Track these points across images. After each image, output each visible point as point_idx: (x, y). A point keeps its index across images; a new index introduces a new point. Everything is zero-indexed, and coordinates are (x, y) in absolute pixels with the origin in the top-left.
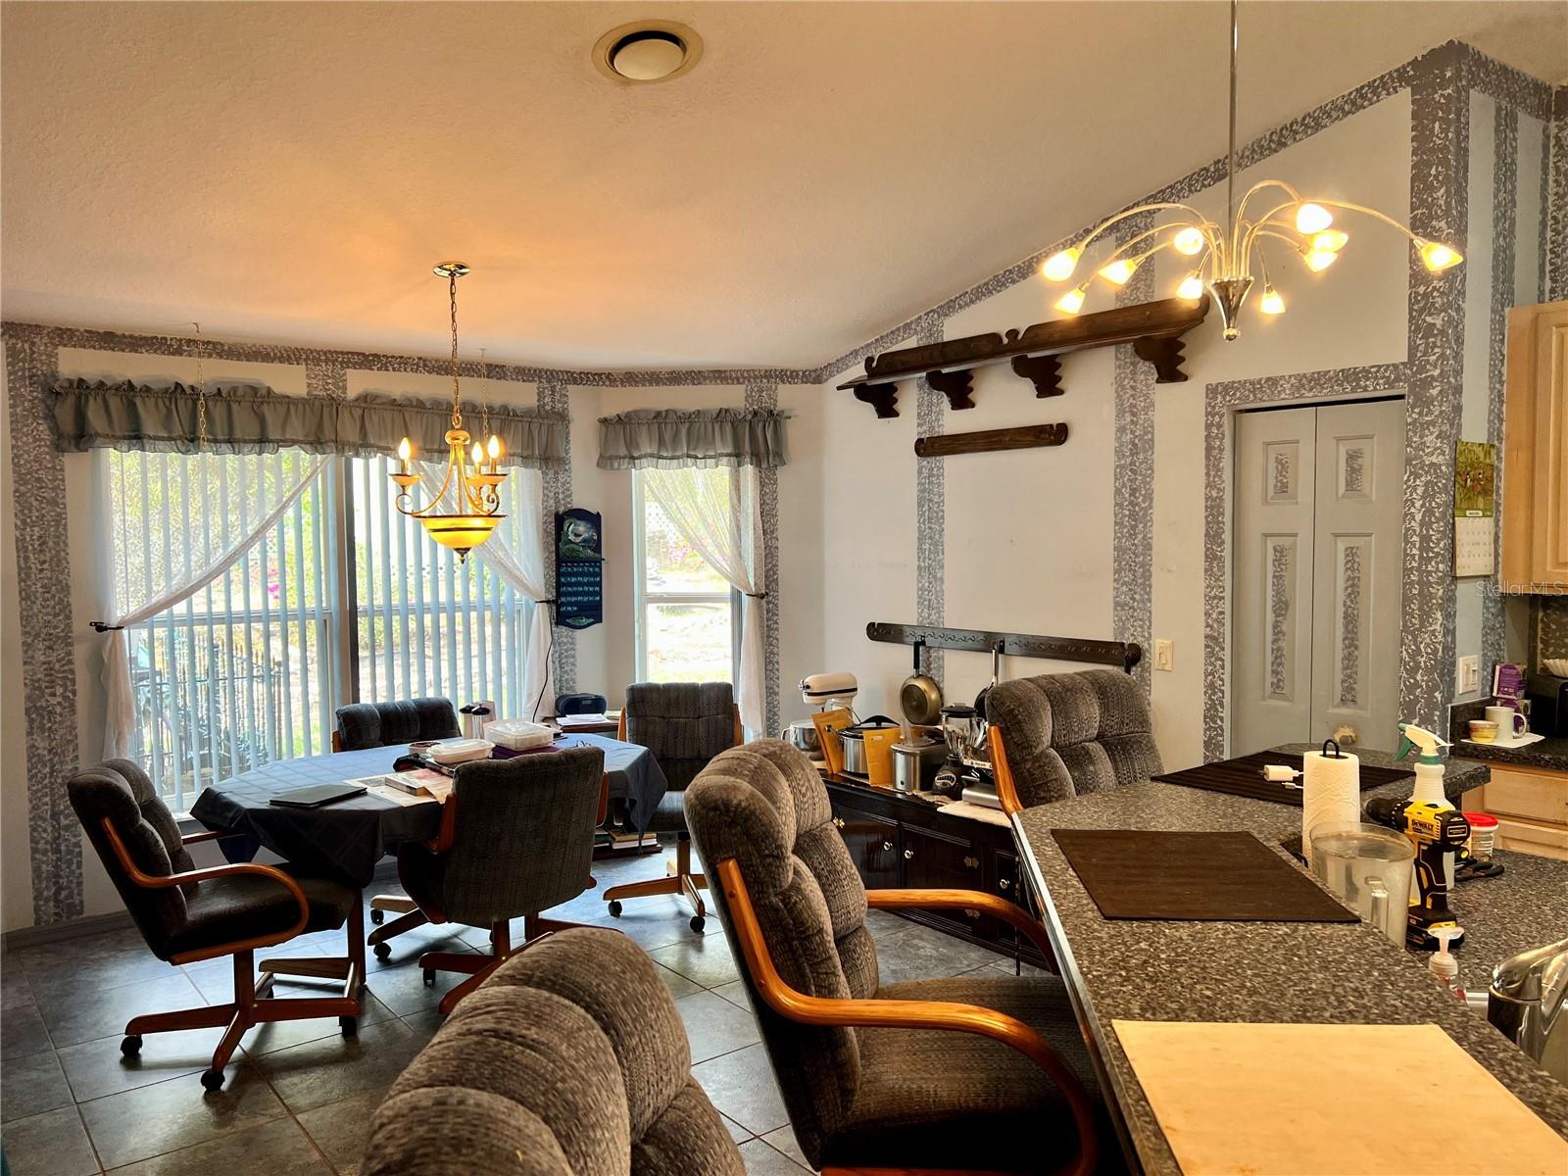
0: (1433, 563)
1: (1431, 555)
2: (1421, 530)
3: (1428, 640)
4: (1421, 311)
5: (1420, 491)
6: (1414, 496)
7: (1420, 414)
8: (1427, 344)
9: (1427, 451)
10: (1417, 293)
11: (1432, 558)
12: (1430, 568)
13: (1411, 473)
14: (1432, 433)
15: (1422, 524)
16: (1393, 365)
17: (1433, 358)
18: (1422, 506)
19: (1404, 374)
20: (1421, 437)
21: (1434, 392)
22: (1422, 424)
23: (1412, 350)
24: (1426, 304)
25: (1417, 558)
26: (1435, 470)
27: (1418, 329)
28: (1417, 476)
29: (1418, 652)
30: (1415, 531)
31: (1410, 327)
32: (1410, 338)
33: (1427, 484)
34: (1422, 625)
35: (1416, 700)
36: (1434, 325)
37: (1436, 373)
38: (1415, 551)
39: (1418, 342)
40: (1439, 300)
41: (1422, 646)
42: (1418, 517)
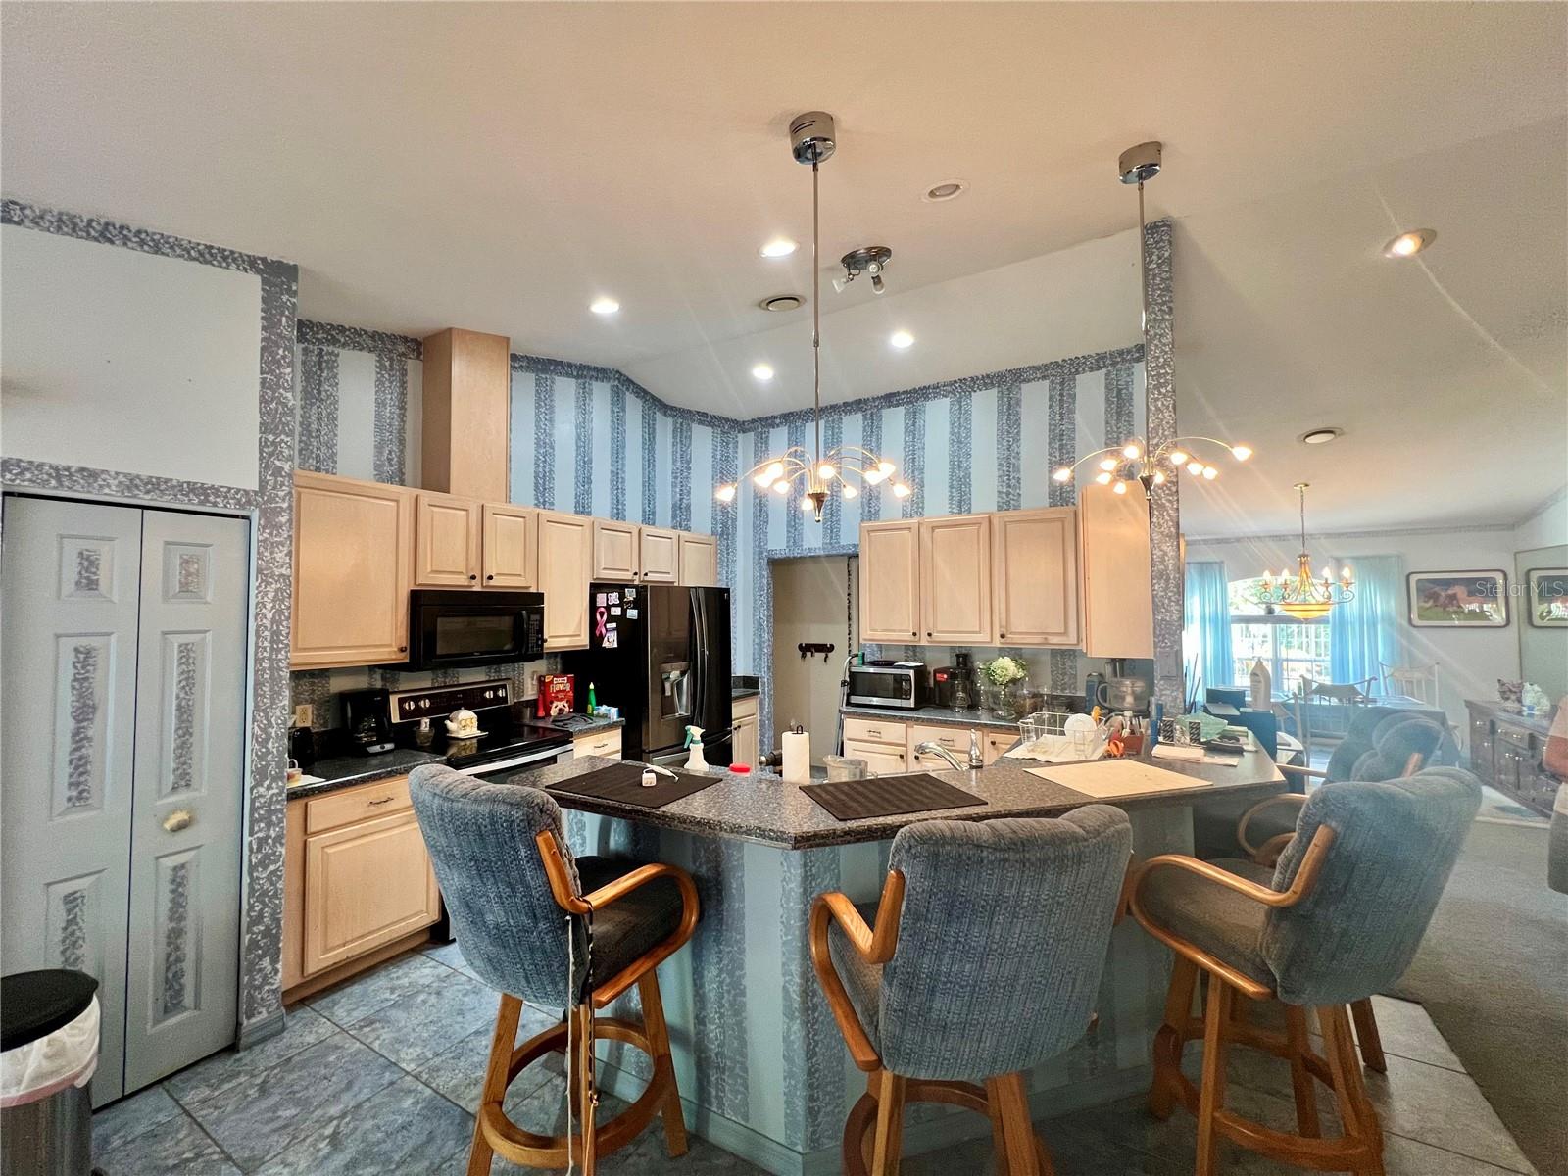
0: (283, 652)
1: (281, 645)
2: (272, 627)
3: (279, 714)
4: (271, 455)
5: (271, 595)
6: (265, 599)
7: (271, 534)
8: (276, 482)
9: (277, 564)
10: (266, 440)
11: (282, 649)
12: (280, 656)
13: (262, 581)
14: (281, 551)
15: (273, 621)
16: (244, 490)
17: (281, 494)
18: (273, 608)
19: (255, 500)
20: (272, 553)
21: (284, 520)
22: (272, 544)
23: (263, 483)
24: (274, 451)
25: (268, 649)
26: (284, 580)
27: (267, 467)
28: (268, 584)
29: (270, 724)
30: (266, 627)
31: (260, 464)
32: (260, 473)
33: (277, 591)
34: (273, 703)
35: (268, 765)
36: (283, 469)
37: (285, 505)
38: (266, 644)
39: (268, 478)
40: (287, 451)
41: (273, 720)
42: (270, 616)
